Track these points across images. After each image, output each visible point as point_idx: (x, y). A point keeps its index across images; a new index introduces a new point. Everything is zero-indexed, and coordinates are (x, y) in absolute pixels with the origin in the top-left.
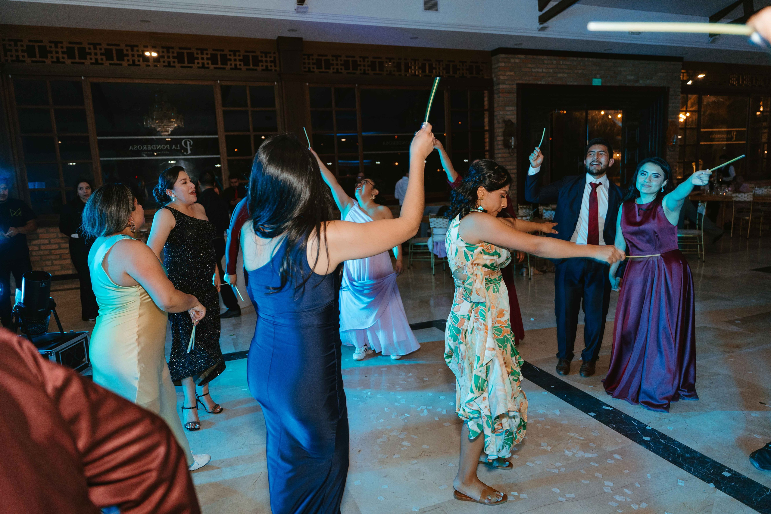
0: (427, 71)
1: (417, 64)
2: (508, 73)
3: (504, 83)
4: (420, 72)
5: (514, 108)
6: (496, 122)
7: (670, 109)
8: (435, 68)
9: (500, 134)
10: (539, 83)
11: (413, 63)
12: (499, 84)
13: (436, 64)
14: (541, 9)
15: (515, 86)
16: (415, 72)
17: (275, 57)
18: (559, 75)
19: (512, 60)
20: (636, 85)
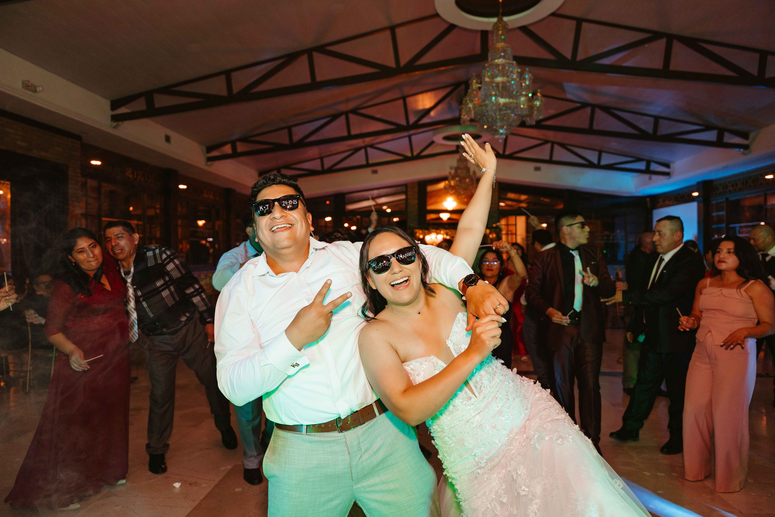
20: (29, 154)
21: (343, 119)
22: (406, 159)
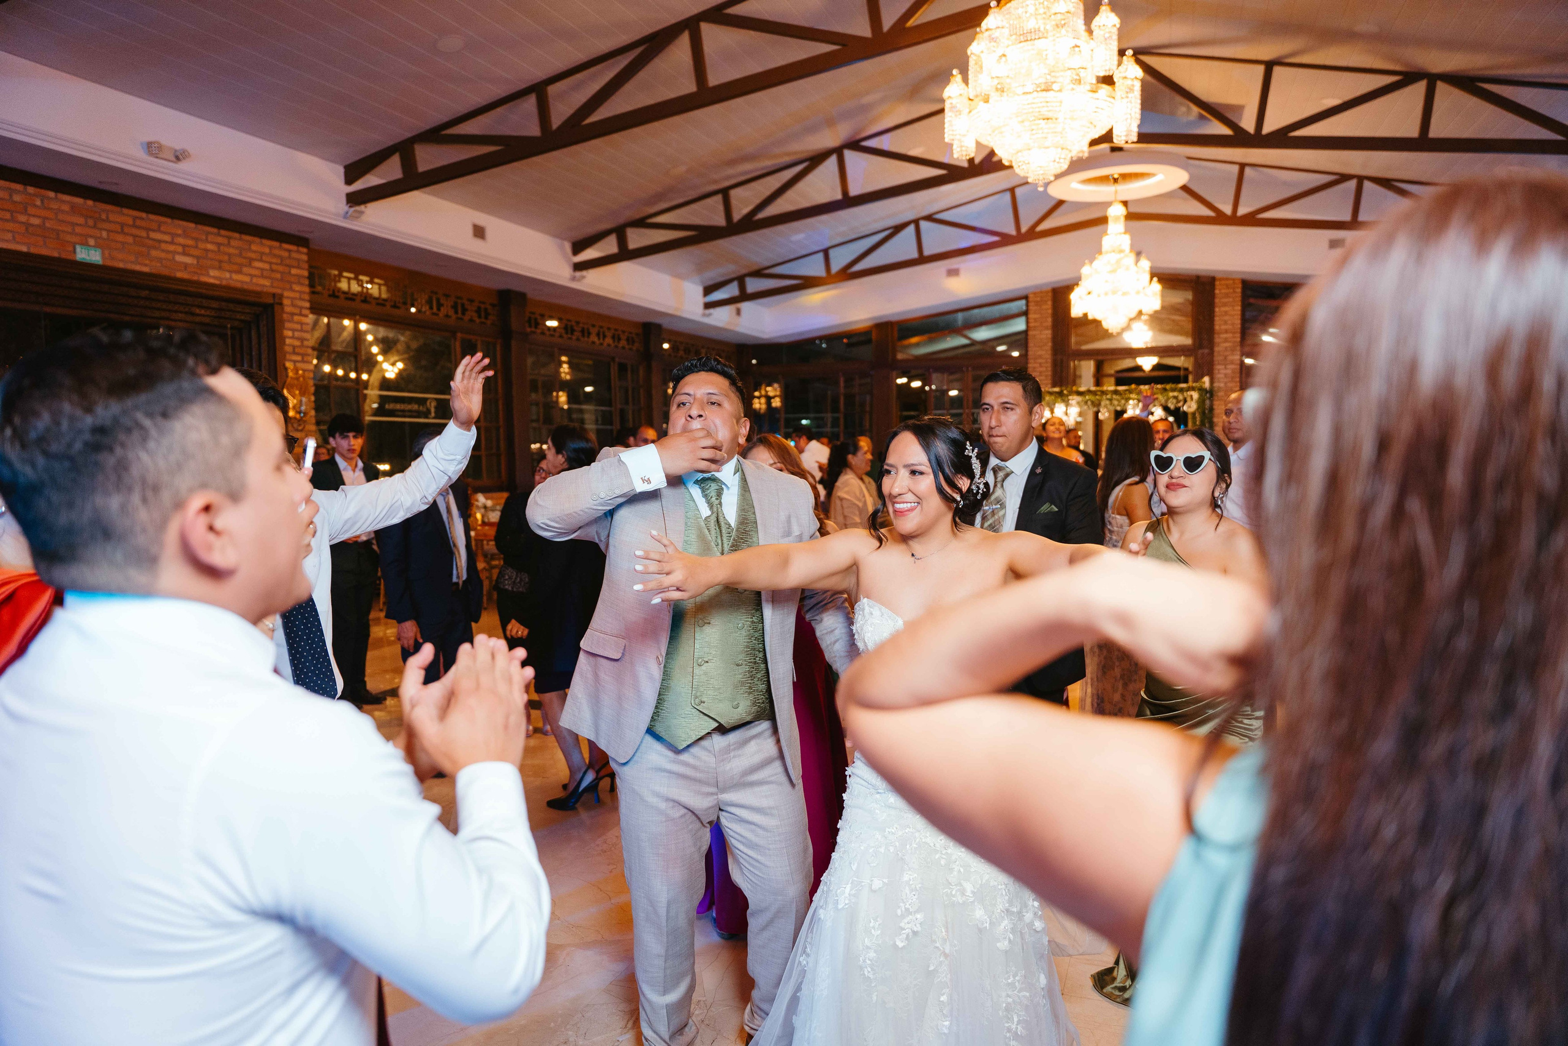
20: (201, 278)
21: (832, 162)
22: (1005, 240)
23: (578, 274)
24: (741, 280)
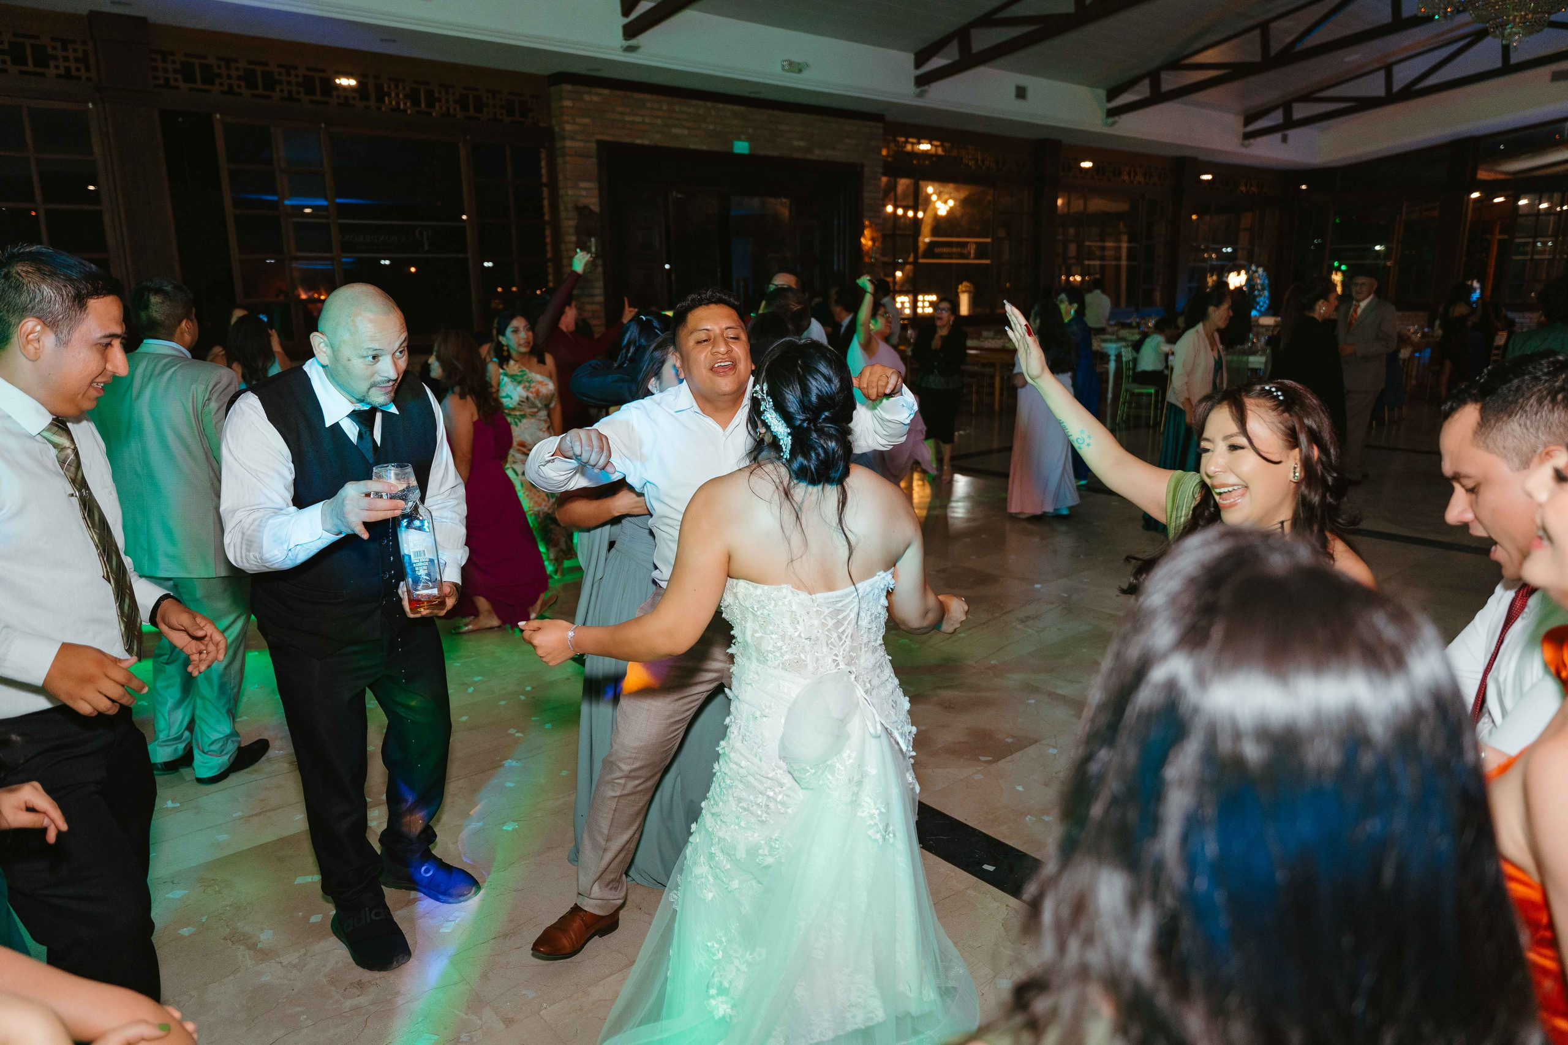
0: (423, 105)
1: (400, 87)
2: (578, 120)
3: (573, 139)
4: (408, 104)
5: (593, 185)
6: (562, 208)
7: (866, 201)
8: (439, 100)
9: (572, 230)
10: (639, 141)
11: (392, 86)
12: (563, 139)
13: (440, 92)
14: (626, 13)
15: (593, 146)
16: (398, 104)
17: (85, 52)
18: (675, 131)
19: (587, 97)
20: (809, 157)
23: (1111, 120)
24: (1287, 107)
